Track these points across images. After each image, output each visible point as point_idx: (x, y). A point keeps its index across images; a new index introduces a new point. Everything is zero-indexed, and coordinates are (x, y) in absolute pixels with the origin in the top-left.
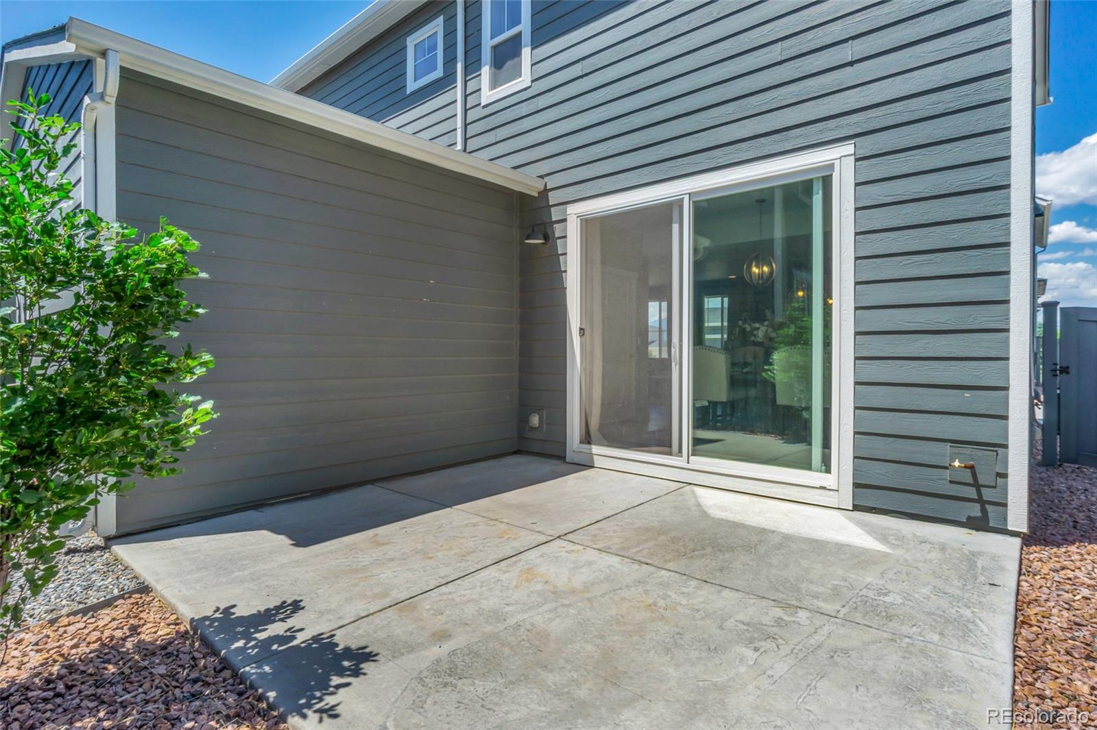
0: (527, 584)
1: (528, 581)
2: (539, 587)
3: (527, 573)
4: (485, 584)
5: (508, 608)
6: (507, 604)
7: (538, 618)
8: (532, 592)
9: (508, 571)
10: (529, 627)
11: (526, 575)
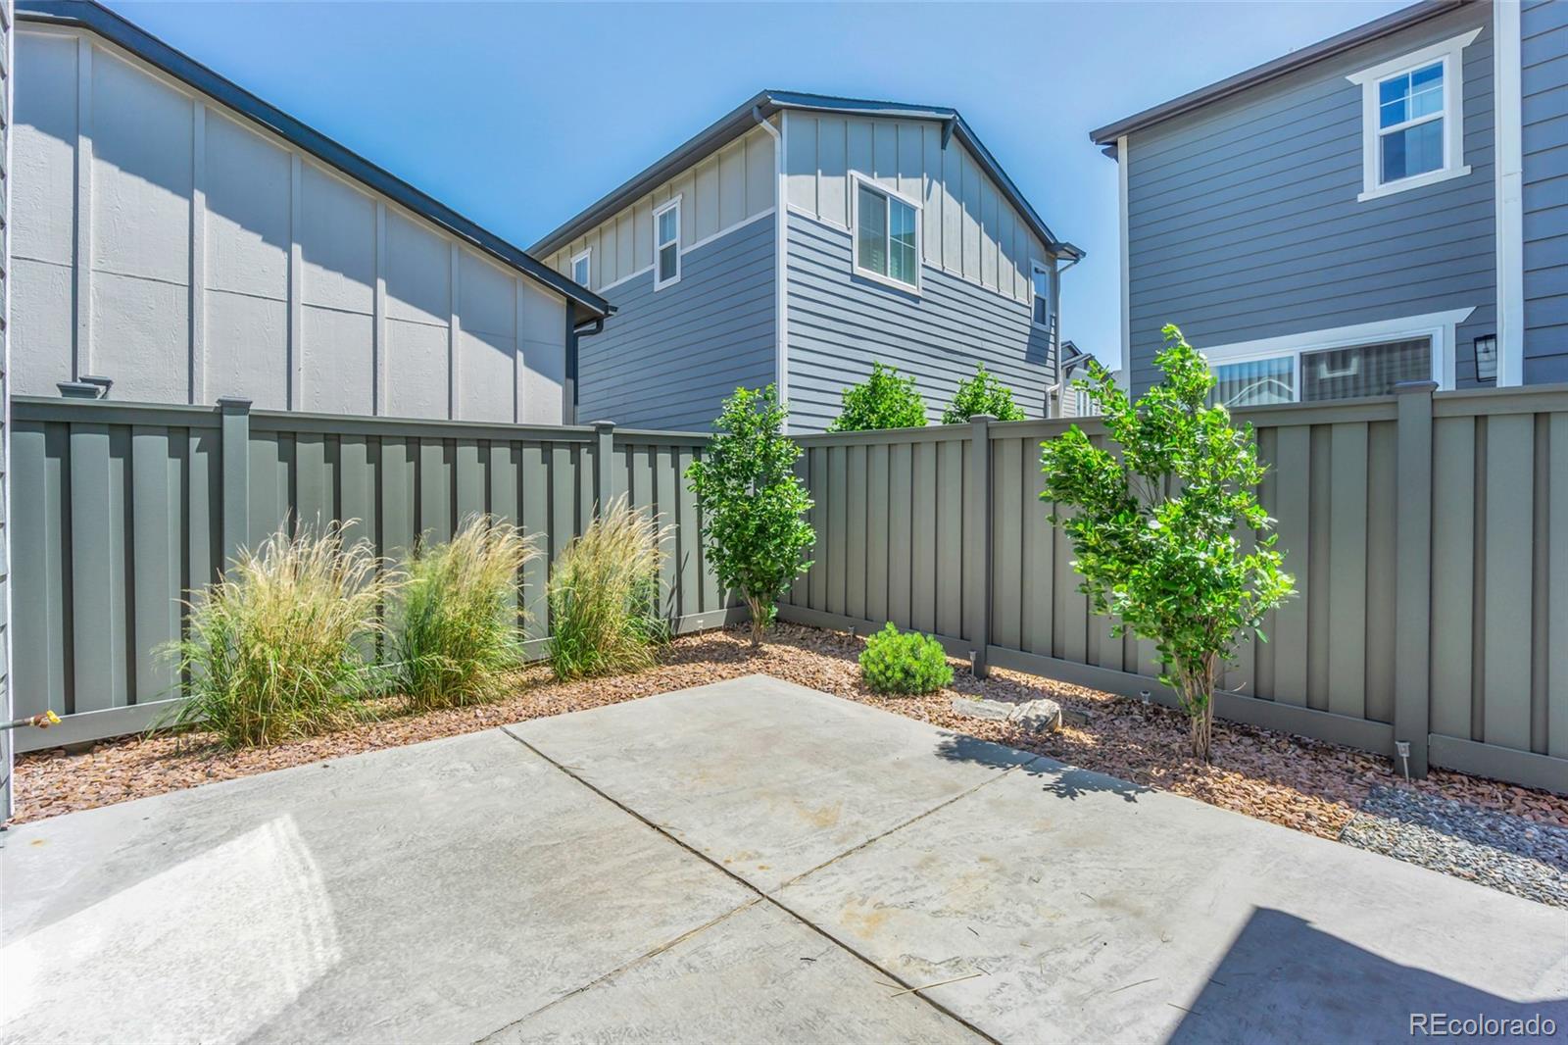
0: (827, 806)
1: (826, 811)
2: (812, 802)
3: (827, 821)
4: (879, 809)
5: (847, 782)
6: (848, 786)
7: (817, 773)
8: (821, 796)
9: (853, 825)
10: (826, 767)
11: (828, 818)
